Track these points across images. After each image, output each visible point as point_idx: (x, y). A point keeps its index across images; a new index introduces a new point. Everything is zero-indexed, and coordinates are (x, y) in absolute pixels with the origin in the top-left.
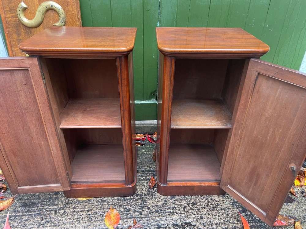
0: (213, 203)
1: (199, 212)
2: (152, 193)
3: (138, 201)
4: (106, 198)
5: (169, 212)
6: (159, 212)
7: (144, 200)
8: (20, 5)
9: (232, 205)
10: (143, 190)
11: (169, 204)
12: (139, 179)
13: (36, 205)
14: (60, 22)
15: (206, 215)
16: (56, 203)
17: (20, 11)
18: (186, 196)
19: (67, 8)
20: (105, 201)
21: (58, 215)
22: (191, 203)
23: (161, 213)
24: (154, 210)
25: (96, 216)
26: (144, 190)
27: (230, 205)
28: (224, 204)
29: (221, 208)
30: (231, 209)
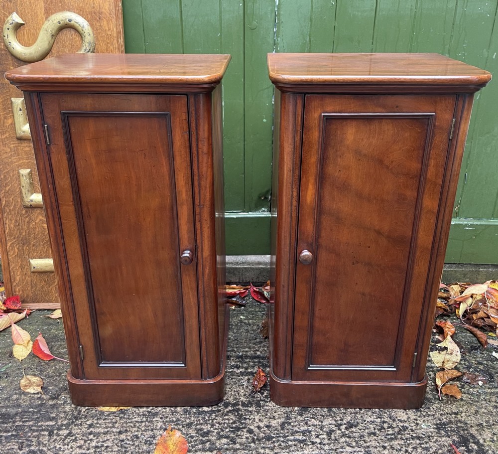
0: (395, 425)
1: (362, 442)
2: (258, 401)
3: (228, 415)
4: (160, 408)
5: (294, 440)
6: (274, 439)
7: (242, 414)
8: (9, 18)
9: (436, 431)
10: (238, 393)
11: (297, 423)
12: (232, 371)
13: (11, 419)
14: (83, 50)
15: (378, 448)
16: (53, 415)
17: (8, 29)
18: (334, 409)
19: (98, 24)
20: (156, 414)
21: (56, 439)
22: (345, 424)
23: (278, 441)
24: (262, 435)
25: (137, 444)
26: (242, 394)
27: (432, 430)
28: (419, 427)
29: (412, 436)
30: (433, 438)
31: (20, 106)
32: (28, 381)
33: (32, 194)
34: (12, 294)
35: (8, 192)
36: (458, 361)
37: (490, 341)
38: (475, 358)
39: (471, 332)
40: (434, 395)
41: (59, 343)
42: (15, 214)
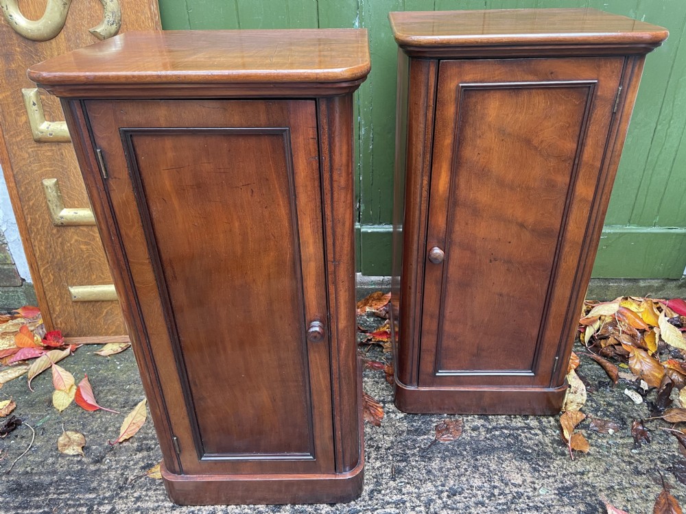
0: (507, 491)
9: (558, 497)
11: (388, 491)
13: (44, 490)
14: (106, 22)
16: (95, 484)
22: (447, 491)
27: (553, 496)
28: (536, 493)
29: (528, 505)
30: (554, 508)
31: (34, 99)
32: (68, 439)
33: (62, 209)
34: (53, 327)
35: (32, 208)
36: (584, 402)
37: (622, 375)
38: (603, 397)
39: (599, 364)
40: (554, 449)
41: (108, 388)
42: (44, 234)
